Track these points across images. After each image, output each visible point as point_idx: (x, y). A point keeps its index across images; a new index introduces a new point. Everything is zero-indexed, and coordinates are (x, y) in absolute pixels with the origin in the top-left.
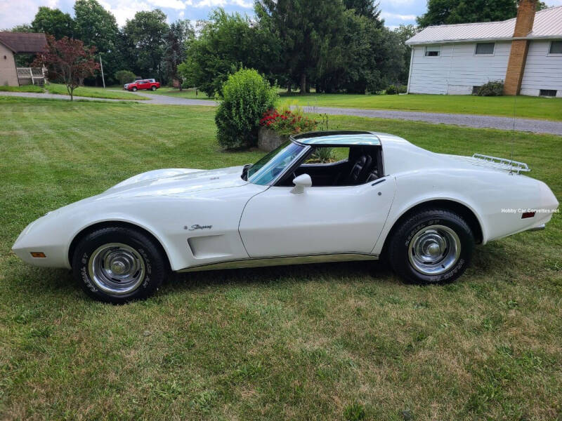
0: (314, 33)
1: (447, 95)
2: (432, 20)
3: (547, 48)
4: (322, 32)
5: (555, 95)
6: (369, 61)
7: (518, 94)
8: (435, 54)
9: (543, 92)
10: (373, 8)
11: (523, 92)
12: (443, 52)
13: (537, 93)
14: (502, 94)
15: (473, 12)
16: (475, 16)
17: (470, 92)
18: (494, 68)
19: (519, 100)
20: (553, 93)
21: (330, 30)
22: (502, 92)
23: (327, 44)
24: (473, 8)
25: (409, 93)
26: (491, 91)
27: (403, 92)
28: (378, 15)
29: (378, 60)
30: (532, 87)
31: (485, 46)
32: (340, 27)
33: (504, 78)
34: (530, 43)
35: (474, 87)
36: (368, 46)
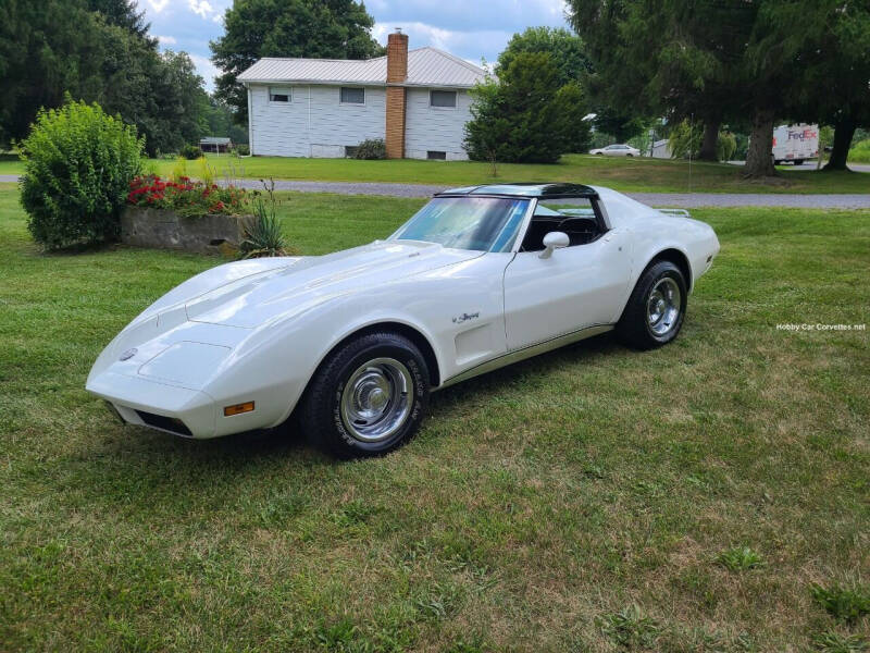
0: (46, 50)
1: (311, 158)
2: (237, 47)
3: (427, 98)
4: (61, 51)
5: (444, 158)
6: (149, 104)
7: (403, 157)
8: (284, 99)
9: (432, 155)
10: (135, 19)
11: (409, 154)
12: (296, 96)
13: (425, 156)
14: (385, 157)
15: (294, 43)
16: (298, 49)
17: (342, 155)
18: (369, 122)
19: (406, 164)
20: (442, 155)
21: (76, 49)
22: (384, 154)
23: (75, 71)
24: (295, 38)
25: (254, 156)
26: (369, 152)
27: (245, 154)
28: (146, 29)
29: (160, 103)
30: (418, 148)
31: (352, 92)
32: (92, 44)
33: (384, 137)
34: (408, 90)
35: (347, 148)
36: (142, 79)
